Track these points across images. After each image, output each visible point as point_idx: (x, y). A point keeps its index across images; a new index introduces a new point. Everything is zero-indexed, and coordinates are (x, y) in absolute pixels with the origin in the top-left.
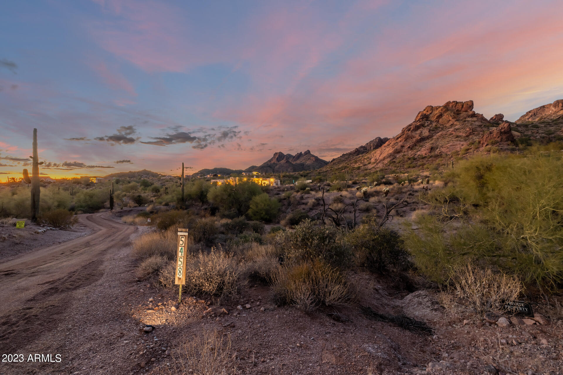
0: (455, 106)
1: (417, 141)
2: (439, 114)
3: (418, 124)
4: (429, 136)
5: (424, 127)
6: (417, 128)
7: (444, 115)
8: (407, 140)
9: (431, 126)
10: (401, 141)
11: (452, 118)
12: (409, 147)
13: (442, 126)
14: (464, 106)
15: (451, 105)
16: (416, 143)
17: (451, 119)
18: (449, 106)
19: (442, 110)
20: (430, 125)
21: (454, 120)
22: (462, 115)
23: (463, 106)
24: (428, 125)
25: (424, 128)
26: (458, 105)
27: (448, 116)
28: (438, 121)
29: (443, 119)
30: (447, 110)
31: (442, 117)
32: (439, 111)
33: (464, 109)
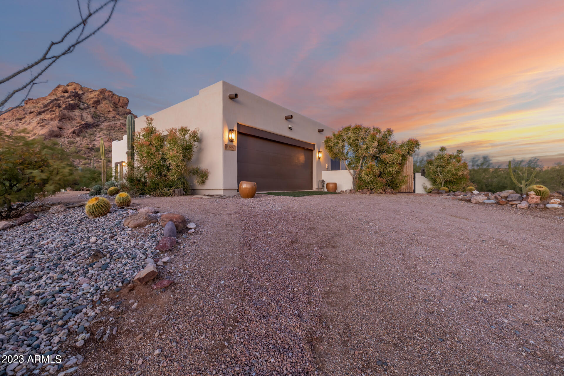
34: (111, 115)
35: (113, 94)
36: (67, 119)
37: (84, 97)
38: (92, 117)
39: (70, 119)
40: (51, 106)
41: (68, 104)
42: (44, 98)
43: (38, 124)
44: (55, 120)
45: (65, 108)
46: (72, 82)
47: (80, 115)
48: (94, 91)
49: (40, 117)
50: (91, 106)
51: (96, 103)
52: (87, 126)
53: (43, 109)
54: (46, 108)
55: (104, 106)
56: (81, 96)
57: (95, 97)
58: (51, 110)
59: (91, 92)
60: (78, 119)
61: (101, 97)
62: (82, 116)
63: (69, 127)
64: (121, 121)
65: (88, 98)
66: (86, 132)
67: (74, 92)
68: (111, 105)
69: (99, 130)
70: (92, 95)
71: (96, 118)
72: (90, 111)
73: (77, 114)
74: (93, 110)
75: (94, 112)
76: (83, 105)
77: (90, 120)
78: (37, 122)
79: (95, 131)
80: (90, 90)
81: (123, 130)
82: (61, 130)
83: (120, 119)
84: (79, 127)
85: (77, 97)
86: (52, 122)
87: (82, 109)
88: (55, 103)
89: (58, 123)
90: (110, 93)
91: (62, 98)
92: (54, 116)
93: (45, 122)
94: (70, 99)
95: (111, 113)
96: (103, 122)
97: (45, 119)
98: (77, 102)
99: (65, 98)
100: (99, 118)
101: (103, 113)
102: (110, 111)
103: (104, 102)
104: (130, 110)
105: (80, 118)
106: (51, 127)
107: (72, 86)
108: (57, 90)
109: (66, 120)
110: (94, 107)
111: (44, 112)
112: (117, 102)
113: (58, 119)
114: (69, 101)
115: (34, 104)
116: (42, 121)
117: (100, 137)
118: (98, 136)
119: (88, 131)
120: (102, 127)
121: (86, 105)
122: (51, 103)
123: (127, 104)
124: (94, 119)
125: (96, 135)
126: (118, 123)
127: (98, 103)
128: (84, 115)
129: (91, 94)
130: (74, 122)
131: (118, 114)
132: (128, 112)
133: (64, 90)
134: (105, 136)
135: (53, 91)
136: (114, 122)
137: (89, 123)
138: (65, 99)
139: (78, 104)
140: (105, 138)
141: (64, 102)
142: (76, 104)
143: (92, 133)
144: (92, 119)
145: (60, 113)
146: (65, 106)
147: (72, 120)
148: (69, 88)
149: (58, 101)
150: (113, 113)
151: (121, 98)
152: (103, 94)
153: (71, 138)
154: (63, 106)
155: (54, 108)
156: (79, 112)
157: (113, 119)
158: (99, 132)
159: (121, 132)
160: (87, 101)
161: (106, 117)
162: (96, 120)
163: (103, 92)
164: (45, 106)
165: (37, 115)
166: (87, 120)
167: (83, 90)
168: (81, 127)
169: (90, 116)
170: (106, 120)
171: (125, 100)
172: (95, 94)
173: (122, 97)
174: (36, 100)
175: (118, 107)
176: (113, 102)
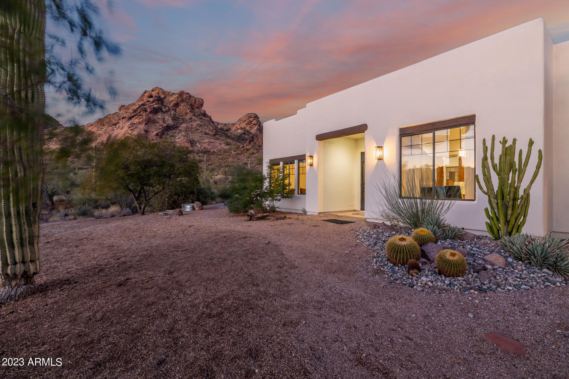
0: (189, 99)
1: (165, 129)
2: (176, 102)
3: (156, 106)
4: (174, 125)
5: (162, 111)
6: (155, 111)
7: (181, 105)
8: (148, 124)
9: (169, 113)
10: (140, 123)
11: (190, 112)
12: (157, 135)
13: (180, 117)
14: (197, 102)
15: (185, 96)
16: (164, 131)
17: (188, 112)
18: (183, 96)
19: (178, 98)
20: (168, 111)
21: (191, 114)
22: (196, 110)
23: (195, 101)
24: (166, 112)
25: (163, 113)
26: (191, 98)
27: (185, 107)
28: (176, 111)
29: (180, 109)
30: (182, 101)
31: (179, 106)
32: (175, 98)
33: (196, 105)
34: (188, 117)
35: (190, 96)
36: (152, 122)
37: (165, 100)
38: (172, 120)
39: (154, 122)
40: (139, 111)
41: (152, 108)
42: (134, 104)
43: (129, 128)
44: (142, 124)
45: (151, 112)
46: (156, 87)
47: (163, 118)
48: (174, 94)
49: (130, 122)
50: (172, 109)
51: (176, 105)
52: (168, 128)
53: (133, 114)
54: (136, 113)
55: (183, 108)
56: (163, 100)
57: (174, 100)
58: (139, 114)
59: (172, 95)
60: (161, 122)
61: (180, 99)
62: (164, 119)
63: (153, 130)
64: (197, 122)
65: (169, 101)
66: (168, 134)
67: (157, 97)
68: (189, 107)
69: (178, 131)
70: (172, 99)
71: (176, 120)
72: (170, 114)
73: (160, 117)
74: (173, 112)
75: (174, 114)
76: (165, 108)
77: (170, 122)
78: (128, 127)
79: (175, 133)
80: (170, 94)
81: (199, 131)
82: (147, 133)
83: (196, 120)
84: (161, 130)
85: (160, 101)
86: (140, 126)
87: (164, 112)
88: (142, 108)
89: (145, 126)
90: (188, 95)
91: (148, 103)
92: (141, 120)
93: (135, 126)
94: (154, 104)
95: (188, 114)
96: (181, 124)
97: (134, 124)
98: (160, 105)
99: (150, 102)
100: (178, 120)
101: (182, 115)
102: (187, 113)
103: (182, 104)
104: (205, 111)
105: (162, 121)
106: (139, 130)
107: (156, 91)
108: (144, 96)
109: (151, 124)
110: (173, 109)
111: (133, 117)
112: (193, 104)
113: (145, 123)
114: (153, 105)
115: (126, 110)
116: (132, 125)
117: (179, 138)
118: (177, 137)
119: (169, 133)
120: (180, 128)
121: (167, 108)
122: (139, 108)
123: (202, 105)
124: (174, 121)
125: (176, 136)
126: (195, 124)
127: (177, 106)
128: (165, 117)
129: (171, 97)
130: (157, 125)
131: (194, 115)
132: (203, 112)
133: (149, 95)
134: (183, 138)
135: (140, 97)
136: (190, 123)
137: (169, 125)
138: (150, 104)
139: (161, 107)
140: (183, 139)
141: (149, 107)
142: (160, 107)
143: (172, 134)
144: (172, 121)
145: (147, 117)
146: (150, 110)
147: (156, 123)
148: (153, 93)
149: (145, 106)
150: (190, 115)
151: (197, 100)
152: (182, 97)
153: (154, 140)
154: (149, 110)
155: (142, 112)
156: (162, 115)
157: (190, 120)
158: (178, 134)
159: (197, 132)
160: (168, 104)
161: (184, 118)
162: (176, 122)
163: (181, 94)
164: (135, 111)
165: (128, 120)
166: (168, 123)
167: (165, 94)
168: (163, 129)
169: (170, 119)
170: (184, 121)
171: (200, 101)
172: (175, 97)
173: (197, 98)
174: (127, 106)
175: (195, 108)
176: (190, 104)
